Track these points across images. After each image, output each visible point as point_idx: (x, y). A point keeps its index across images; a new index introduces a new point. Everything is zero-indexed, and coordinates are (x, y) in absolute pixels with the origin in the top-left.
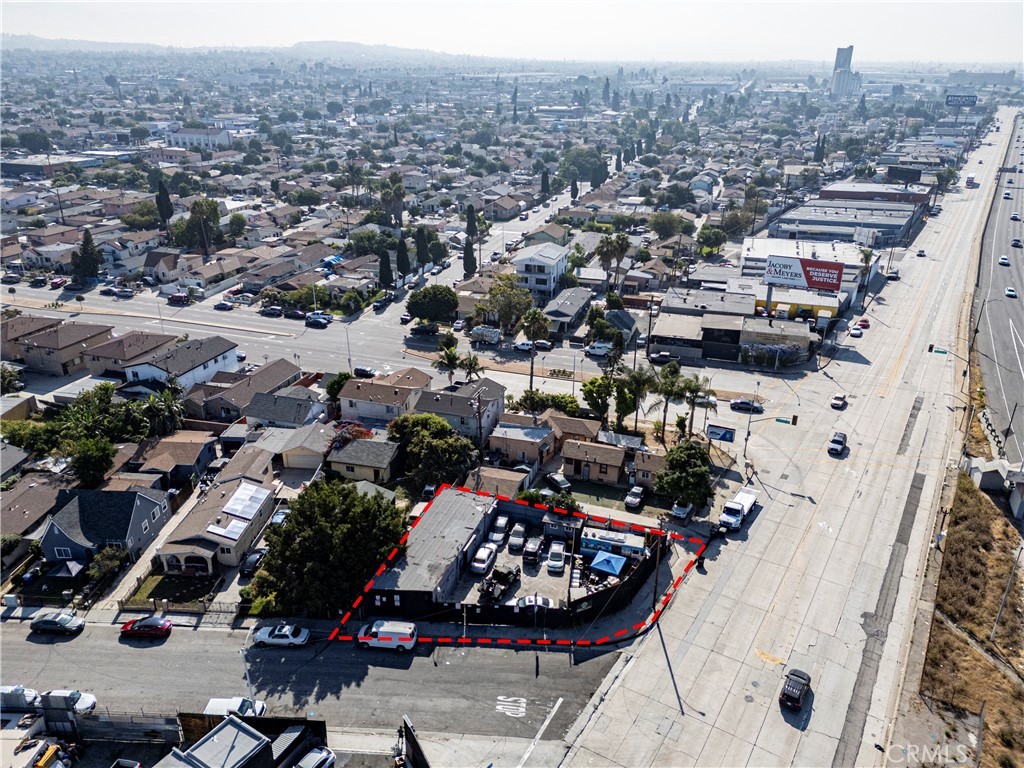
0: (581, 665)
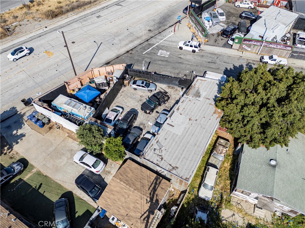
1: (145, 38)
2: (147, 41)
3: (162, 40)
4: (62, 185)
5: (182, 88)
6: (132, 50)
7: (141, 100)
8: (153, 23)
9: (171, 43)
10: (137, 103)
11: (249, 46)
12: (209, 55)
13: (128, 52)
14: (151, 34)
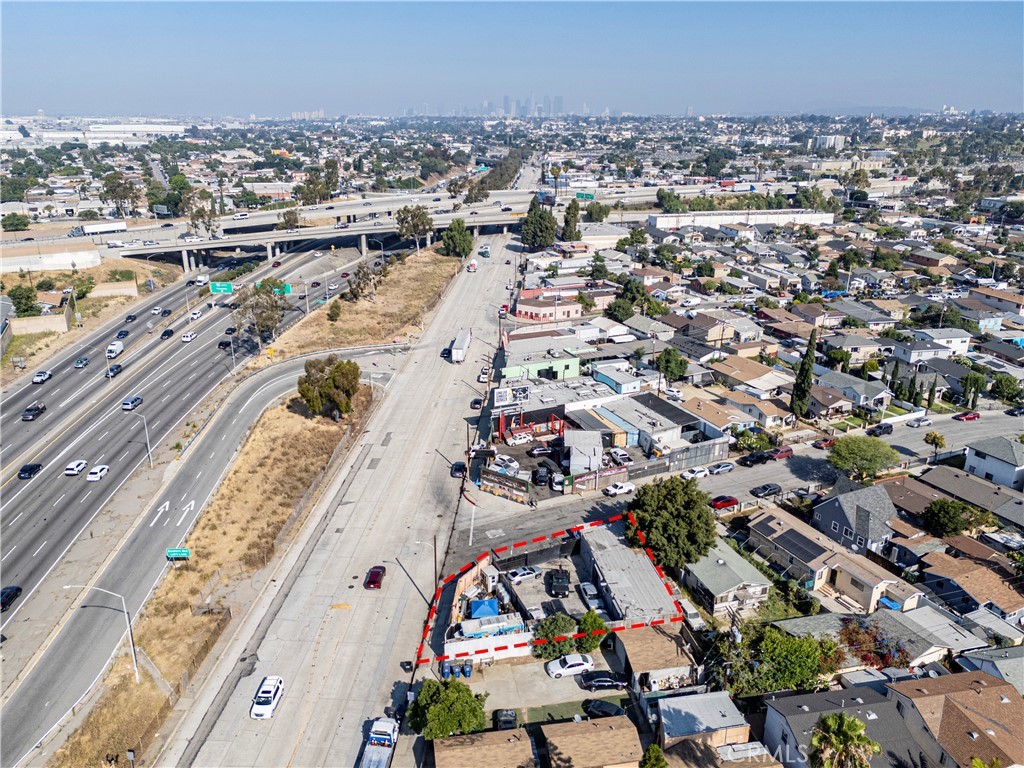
1: (445, 526)
2: (453, 529)
3: (470, 520)
4: (571, 701)
5: (566, 557)
6: (448, 548)
7: (539, 591)
8: (431, 506)
9: (487, 519)
10: (539, 596)
11: (583, 483)
12: (549, 512)
13: (447, 553)
14: (448, 521)
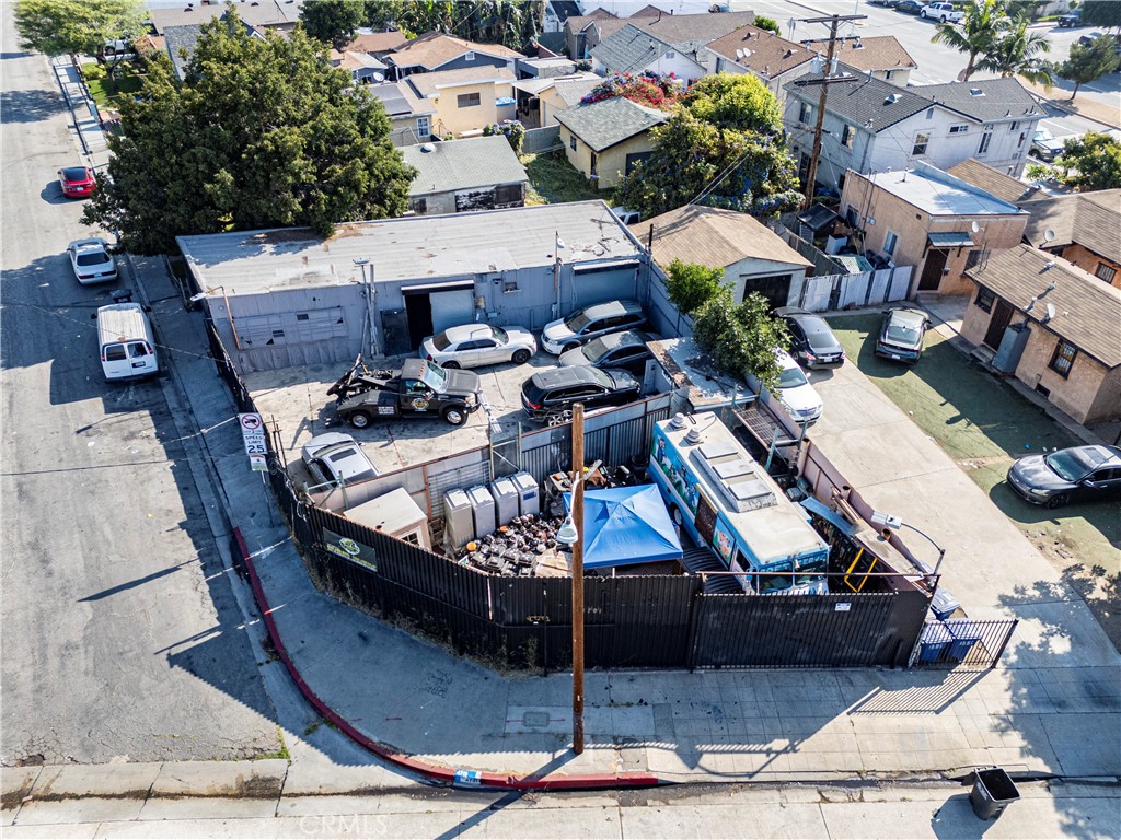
0: (179, 673)
